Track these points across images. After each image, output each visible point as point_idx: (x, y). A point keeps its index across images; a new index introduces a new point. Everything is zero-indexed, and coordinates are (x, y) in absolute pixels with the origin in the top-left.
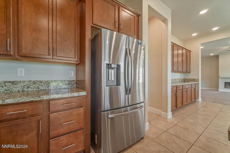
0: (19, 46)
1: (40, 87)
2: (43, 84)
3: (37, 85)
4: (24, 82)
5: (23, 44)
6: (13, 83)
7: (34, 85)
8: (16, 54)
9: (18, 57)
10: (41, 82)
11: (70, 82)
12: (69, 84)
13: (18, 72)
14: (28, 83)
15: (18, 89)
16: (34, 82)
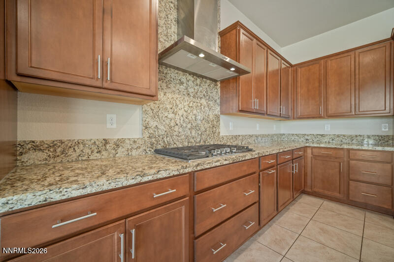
0: (326, 109)
1: (344, 140)
2: (346, 138)
3: (340, 139)
4: (330, 135)
5: (330, 107)
6: (322, 135)
7: (338, 138)
8: (325, 115)
9: (326, 117)
10: (344, 136)
11: (382, 137)
12: (380, 140)
13: (326, 127)
14: (333, 136)
15: (326, 140)
16: (338, 136)
